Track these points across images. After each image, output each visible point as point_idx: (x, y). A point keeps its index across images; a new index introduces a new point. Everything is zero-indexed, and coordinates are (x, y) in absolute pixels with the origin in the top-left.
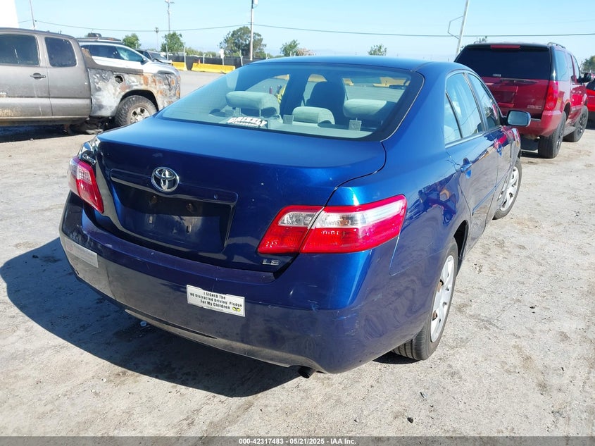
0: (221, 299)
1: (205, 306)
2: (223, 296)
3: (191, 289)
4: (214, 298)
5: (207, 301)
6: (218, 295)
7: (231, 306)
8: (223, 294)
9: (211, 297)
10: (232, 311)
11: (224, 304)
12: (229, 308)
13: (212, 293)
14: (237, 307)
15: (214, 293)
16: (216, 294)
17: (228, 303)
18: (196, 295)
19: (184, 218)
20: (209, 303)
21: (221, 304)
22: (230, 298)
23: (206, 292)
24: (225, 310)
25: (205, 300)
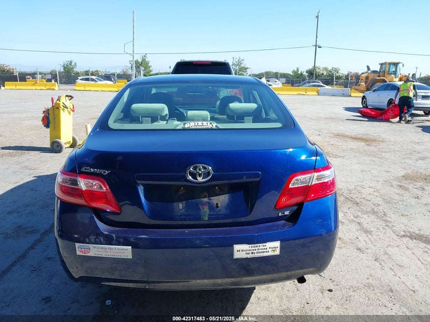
0: (263, 247)
1: (249, 256)
2: (264, 244)
3: (237, 247)
4: (257, 248)
5: (251, 252)
6: (261, 245)
7: (270, 250)
8: (264, 243)
9: (255, 248)
10: (271, 253)
11: (265, 250)
12: (268, 252)
13: (255, 245)
14: (274, 249)
15: (257, 245)
16: (259, 245)
17: (268, 249)
18: (241, 251)
19: (212, 198)
20: (252, 253)
21: (263, 251)
22: (269, 245)
23: (250, 246)
24: (265, 254)
25: (249, 252)
